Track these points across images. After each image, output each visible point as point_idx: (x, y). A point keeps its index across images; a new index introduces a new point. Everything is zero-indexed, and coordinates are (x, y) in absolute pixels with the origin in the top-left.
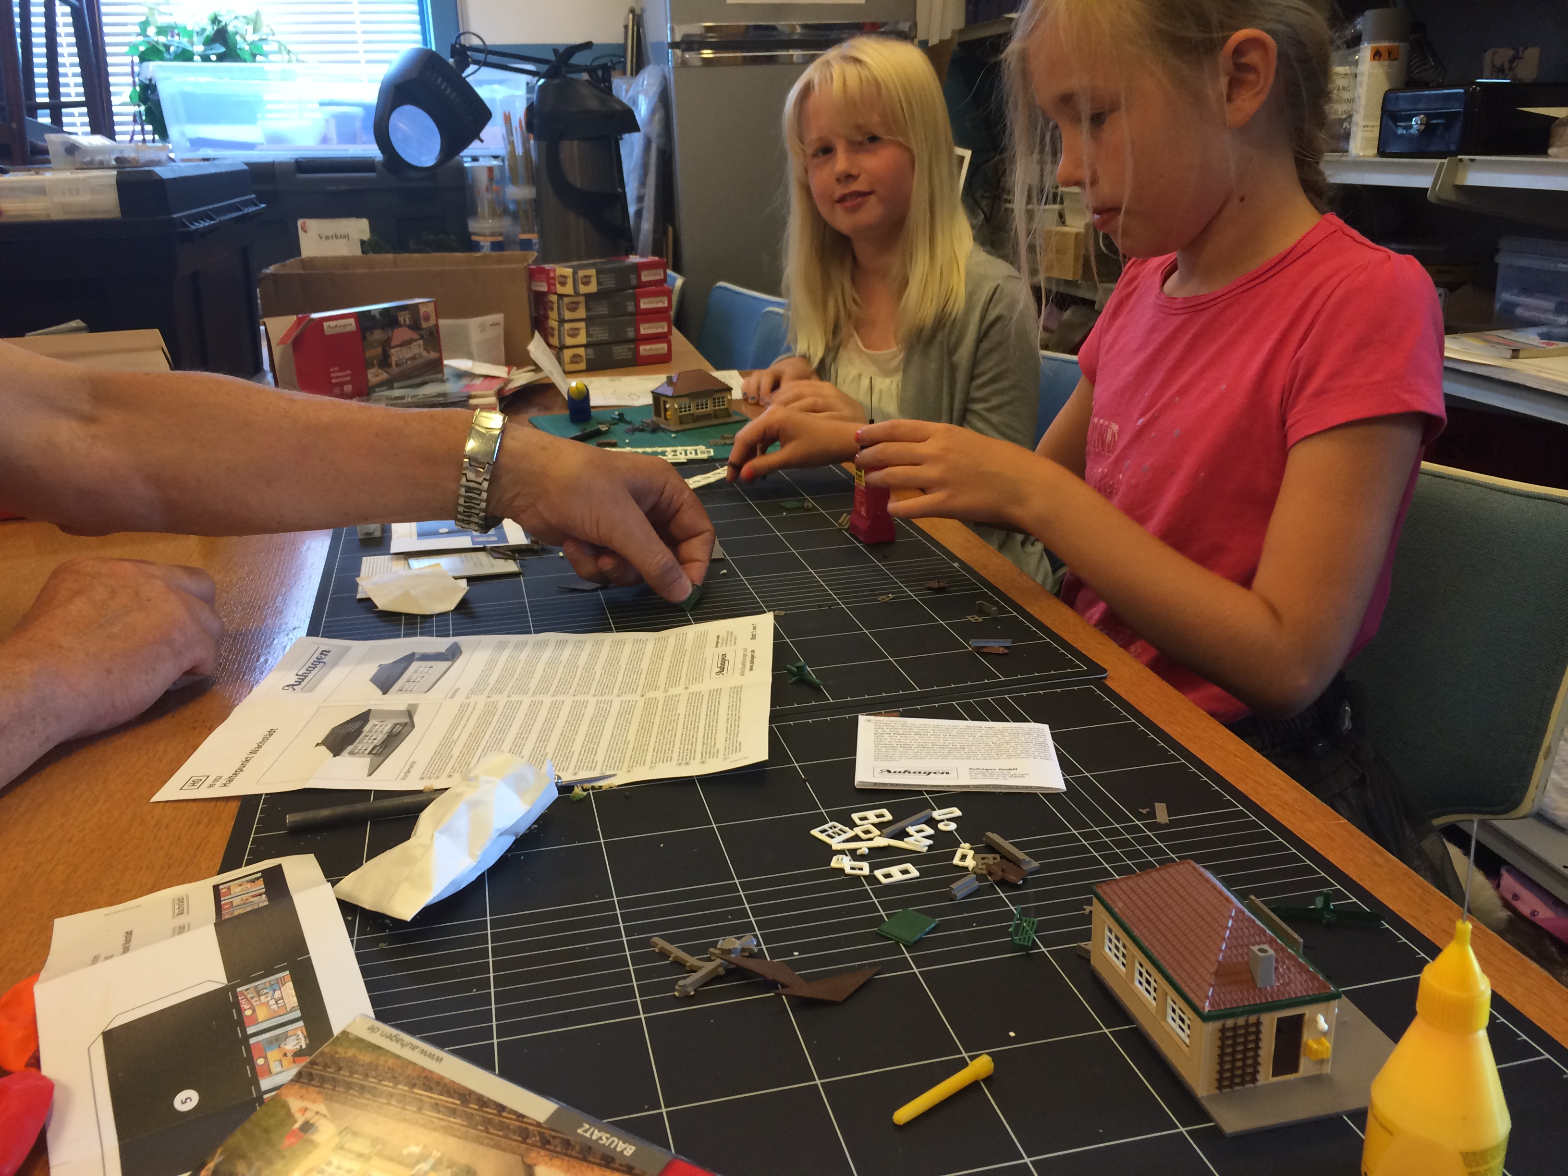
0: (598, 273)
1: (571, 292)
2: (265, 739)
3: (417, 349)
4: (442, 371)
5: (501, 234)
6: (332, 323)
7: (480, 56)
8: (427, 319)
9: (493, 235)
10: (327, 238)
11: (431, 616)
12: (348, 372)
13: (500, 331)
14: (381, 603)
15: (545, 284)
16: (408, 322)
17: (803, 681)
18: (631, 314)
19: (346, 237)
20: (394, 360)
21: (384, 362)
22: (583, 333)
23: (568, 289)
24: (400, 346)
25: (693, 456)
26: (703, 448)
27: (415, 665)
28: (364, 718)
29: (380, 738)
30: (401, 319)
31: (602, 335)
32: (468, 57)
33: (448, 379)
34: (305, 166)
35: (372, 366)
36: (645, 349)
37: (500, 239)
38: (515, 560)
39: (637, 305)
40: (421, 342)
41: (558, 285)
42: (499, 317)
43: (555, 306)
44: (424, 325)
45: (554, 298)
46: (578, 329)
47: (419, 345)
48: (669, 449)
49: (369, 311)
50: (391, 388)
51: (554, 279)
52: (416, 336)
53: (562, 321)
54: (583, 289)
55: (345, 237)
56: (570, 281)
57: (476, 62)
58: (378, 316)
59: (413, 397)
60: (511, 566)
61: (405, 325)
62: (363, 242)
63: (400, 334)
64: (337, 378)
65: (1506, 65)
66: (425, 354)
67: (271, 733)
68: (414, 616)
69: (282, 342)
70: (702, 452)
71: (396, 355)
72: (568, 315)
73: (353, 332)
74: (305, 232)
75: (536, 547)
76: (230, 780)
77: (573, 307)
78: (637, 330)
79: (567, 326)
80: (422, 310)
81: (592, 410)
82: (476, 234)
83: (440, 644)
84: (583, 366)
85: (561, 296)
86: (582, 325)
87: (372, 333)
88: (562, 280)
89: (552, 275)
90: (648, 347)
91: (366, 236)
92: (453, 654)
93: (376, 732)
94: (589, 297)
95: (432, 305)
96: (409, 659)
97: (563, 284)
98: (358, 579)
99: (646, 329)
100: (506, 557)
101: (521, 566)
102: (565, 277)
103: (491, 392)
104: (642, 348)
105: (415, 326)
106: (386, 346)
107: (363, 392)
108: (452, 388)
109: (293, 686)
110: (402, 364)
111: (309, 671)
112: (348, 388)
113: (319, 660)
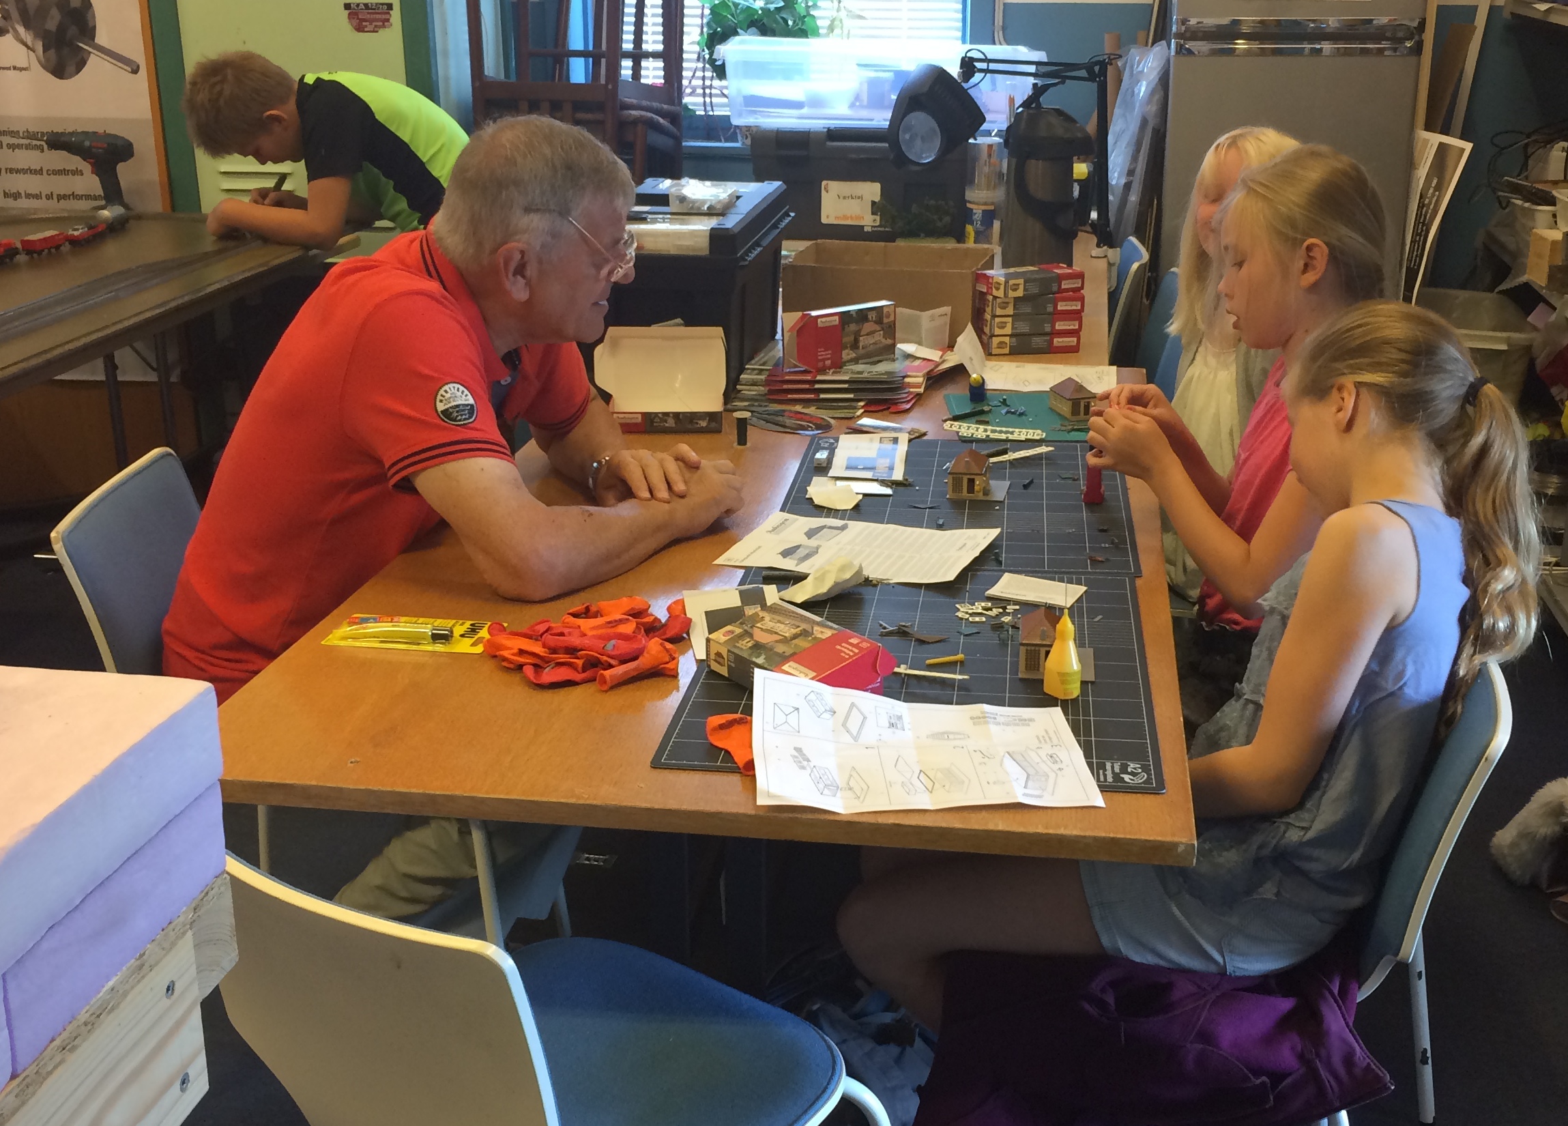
0: (1025, 282)
1: (1002, 296)
2: (757, 549)
3: (879, 337)
4: (894, 353)
6: (824, 320)
8: (888, 316)
9: (985, 204)
10: (844, 198)
11: (839, 510)
12: (830, 352)
13: (948, 319)
14: (817, 502)
15: (985, 287)
16: (874, 319)
17: (997, 556)
18: (1049, 314)
19: (860, 198)
20: (861, 344)
21: (855, 346)
22: (1009, 326)
23: (1000, 293)
24: (867, 335)
27: (825, 530)
28: (798, 547)
29: (802, 555)
30: (870, 317)
31: (1024, 328)
32: (975, 67)
33: (897, 359)
34: (834, 134)
35: (846, 348)
36: (1057, 341)
38: (892, 488)
39: (1055, 307)
40: (882, 332)
41: (994, 289)
42: (947, 309)
43: (990, 304)
44: (885, 320)
45: (990, 298)
46: (1006, 323)
47: (881, 334)
49: (849, 311)
50: (857, 363)
51: (992, 284)
52: (878, 328)
53: (994, 316)
54: (1012, 294)
56: (1002, 287)
57: (981, 71)
58: (854, 315)
59: (869, 373)
60: (889, 491)
61: (872, 321)
62: (873, 203)
63: (868, 327)
64: (822, 355)
66: (883, 340)
67: (759, 547)
68: (832, 509)
69: (790, 330)
70: (1038, 435)
71: (863, 341)
72: (999, 312)
73: (836, 325)
74: (827, 192)
75: (905, 482)
76: (743, 561)
77: (1004, 306)
78: (1053, 326)
79: (997, 320)
80: (885, 310)
82: (970, 202)
83: (839, 523)
84: (1007, 351)
85: (995, 298)
86: (1010, 319)
87: (848, 326)
88: (997, 286)
89: (990, 280)
90: (1060, 340)
91: (877, 199)
92: (843, 528)
93: (801, 553)
94: (1016, 299)
95: (893, 307)
96: (823, 527)
97: (998, 289)
98: (808, 488)
99: (1060, 326)
100: (887, 486)
101: (894, 492)
102: (999, 284)
103: (921, 374)
104: (1055, 340)
105: (879, 321)
106: (857, 335)
107: (838, 365)
108: (897, 367)
109: (770, 532)
110: (866, 347)
111: (778, 526)
112: (828, 363)
113: (783, 523)
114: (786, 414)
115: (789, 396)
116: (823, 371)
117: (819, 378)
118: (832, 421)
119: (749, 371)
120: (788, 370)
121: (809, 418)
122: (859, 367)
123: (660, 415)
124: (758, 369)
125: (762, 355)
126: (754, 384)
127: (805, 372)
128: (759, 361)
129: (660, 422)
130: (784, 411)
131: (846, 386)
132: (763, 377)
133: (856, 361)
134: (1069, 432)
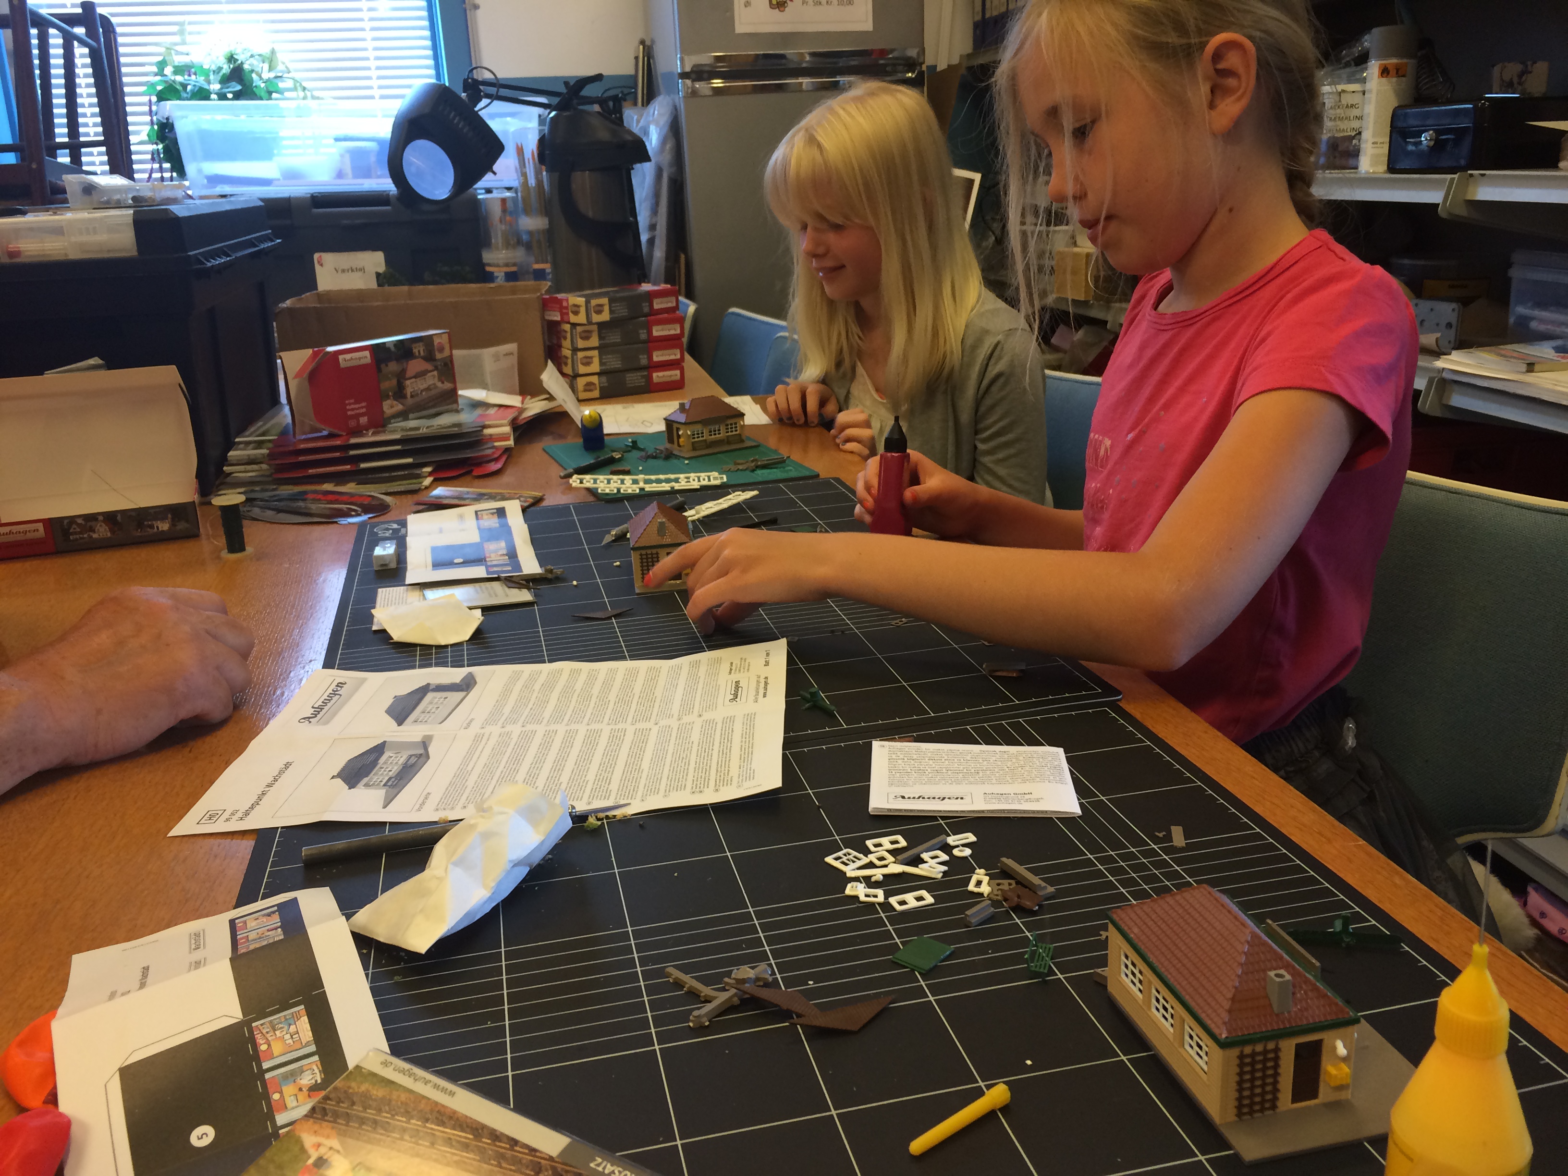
0: (611, 301)
1: (584, 321)
2: (281, 772)
3: (432, 379)
4: (456, 402)
5: (514, 265)
6: (348, 356)
7: (492, 90)
8: (441, 350)
9: (507, 265)
10: (343, 271)
11: (446, 646)
12: (364, 404)
13: (514, 360)
14: (397, 635)
15: (558, 314)
16: (422, 353)
17: (816, 707)
18: (644, 342)
19: (362, 270)
20: (409, 391)
21: (399, 394)
22: (596, 360)
23: (581, 318)
24: (415, 377)
25: (705, 483)
26: (716, 474)
27: (430, 696)
28: (379, 750)
29: (395, 769)
30: (416, 351)
31: (615, 363)
32: (481, 91)
33: (462, 409)
34: (320, 201)
35: (387, 397)
36: (658, 376)
37: (514, 269)
38: (529, 589)
39: (650, 332)
40: (435, 373)
41: (571, 314)
42: (512, 347)
43: (568, 335)
44: (439, 356)
45: (567, 327)
46: (591, 357)
47: (434, 376)
48: (682, 476)
49: (384, 343)
50: (406, 419)
51: (567, 308)
52: (430, 367)
53: (575, 350)
54: (596, 318)
55: (360, 270)
56: (583, 310)
57: (488, 96)
58: (393, 349)
59: (427, 427)
60: (525, 596)
61: (420, 357)
62: (378, 275)
63: (415, 366)
64: (352, 410)
65: (1515, 80)
66: (439, 384)
67: (287, 765)
68: (431, 647)
69: (298, 375)
70: (715, 478)
71: (411, 386)
72: (581, 344)
73: (368, 365)
74: (322, 265)
76: (247, 813)
77: (586, 336)
78: (650, 357)
79: (580, 355)
80: (436, 341)
81: (606, 438)
82: (489, 265)
83: (454, 675)
84: (596, 394)
85: (574, 325)
86: (595, 353)
87: (387, 366)
88: (575, 309)
89: (565, 304)
90: (661, 374)
91: (382, 269)
92: (467, 685)
93: (390, 764)
94: (601, 325)
95: (447, 336)
96: (424, 691)
97: (576, 313)
98: (373, 611)
99: (658, 357)
100: (520, 587)
101: (536, 596)
102: (578, 306)
103: (505, 422)
104: (655, 375)
105: (429, 357)
106: (401, 377)
107: (380, 423)
108: (467, 418)
109: (308, 718)
110: (417, 395)
111: (325, 703)
112: (364, 420)
113: (335, 693)
114: (310, 496)
115: (310, 471)
116: (358, 431)
117: (353, 441)
118: (388, 499)
119: (242, 446)
120: (304, 437)
121: (350, 499)
122: (412, 424)
123: (80, 521)
124: (255, 442)
125: (260, 423)
126: (251, 461)
127: (331, 436)
128: (255, 431)
129: (80, 533)
130: (305, 493)
131: (398, 447)
132: (265, 451)
133: (404, 415)
134: (753, 471)
